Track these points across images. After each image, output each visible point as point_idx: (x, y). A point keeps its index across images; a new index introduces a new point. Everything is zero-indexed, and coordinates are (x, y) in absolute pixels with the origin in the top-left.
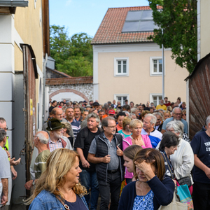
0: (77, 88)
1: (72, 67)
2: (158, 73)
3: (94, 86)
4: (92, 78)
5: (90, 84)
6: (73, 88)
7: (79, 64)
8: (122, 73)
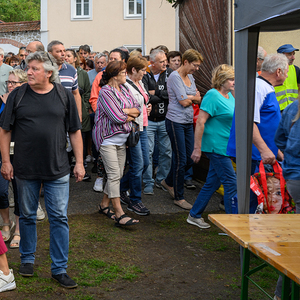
0: (17, 38)
1: (10, 10)
2: (135, 14)
3: (42, 35)
4: (39, 23)
5: (36, 31)
6: (11, 37)
7: (20, 7)
8: (82, 16)
